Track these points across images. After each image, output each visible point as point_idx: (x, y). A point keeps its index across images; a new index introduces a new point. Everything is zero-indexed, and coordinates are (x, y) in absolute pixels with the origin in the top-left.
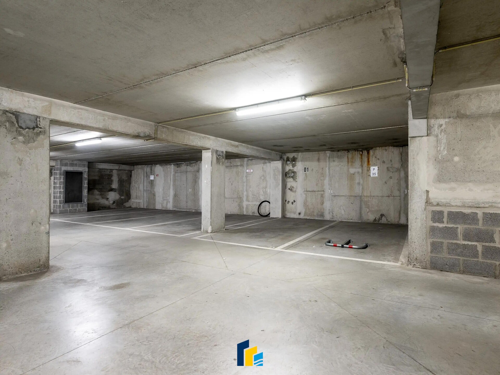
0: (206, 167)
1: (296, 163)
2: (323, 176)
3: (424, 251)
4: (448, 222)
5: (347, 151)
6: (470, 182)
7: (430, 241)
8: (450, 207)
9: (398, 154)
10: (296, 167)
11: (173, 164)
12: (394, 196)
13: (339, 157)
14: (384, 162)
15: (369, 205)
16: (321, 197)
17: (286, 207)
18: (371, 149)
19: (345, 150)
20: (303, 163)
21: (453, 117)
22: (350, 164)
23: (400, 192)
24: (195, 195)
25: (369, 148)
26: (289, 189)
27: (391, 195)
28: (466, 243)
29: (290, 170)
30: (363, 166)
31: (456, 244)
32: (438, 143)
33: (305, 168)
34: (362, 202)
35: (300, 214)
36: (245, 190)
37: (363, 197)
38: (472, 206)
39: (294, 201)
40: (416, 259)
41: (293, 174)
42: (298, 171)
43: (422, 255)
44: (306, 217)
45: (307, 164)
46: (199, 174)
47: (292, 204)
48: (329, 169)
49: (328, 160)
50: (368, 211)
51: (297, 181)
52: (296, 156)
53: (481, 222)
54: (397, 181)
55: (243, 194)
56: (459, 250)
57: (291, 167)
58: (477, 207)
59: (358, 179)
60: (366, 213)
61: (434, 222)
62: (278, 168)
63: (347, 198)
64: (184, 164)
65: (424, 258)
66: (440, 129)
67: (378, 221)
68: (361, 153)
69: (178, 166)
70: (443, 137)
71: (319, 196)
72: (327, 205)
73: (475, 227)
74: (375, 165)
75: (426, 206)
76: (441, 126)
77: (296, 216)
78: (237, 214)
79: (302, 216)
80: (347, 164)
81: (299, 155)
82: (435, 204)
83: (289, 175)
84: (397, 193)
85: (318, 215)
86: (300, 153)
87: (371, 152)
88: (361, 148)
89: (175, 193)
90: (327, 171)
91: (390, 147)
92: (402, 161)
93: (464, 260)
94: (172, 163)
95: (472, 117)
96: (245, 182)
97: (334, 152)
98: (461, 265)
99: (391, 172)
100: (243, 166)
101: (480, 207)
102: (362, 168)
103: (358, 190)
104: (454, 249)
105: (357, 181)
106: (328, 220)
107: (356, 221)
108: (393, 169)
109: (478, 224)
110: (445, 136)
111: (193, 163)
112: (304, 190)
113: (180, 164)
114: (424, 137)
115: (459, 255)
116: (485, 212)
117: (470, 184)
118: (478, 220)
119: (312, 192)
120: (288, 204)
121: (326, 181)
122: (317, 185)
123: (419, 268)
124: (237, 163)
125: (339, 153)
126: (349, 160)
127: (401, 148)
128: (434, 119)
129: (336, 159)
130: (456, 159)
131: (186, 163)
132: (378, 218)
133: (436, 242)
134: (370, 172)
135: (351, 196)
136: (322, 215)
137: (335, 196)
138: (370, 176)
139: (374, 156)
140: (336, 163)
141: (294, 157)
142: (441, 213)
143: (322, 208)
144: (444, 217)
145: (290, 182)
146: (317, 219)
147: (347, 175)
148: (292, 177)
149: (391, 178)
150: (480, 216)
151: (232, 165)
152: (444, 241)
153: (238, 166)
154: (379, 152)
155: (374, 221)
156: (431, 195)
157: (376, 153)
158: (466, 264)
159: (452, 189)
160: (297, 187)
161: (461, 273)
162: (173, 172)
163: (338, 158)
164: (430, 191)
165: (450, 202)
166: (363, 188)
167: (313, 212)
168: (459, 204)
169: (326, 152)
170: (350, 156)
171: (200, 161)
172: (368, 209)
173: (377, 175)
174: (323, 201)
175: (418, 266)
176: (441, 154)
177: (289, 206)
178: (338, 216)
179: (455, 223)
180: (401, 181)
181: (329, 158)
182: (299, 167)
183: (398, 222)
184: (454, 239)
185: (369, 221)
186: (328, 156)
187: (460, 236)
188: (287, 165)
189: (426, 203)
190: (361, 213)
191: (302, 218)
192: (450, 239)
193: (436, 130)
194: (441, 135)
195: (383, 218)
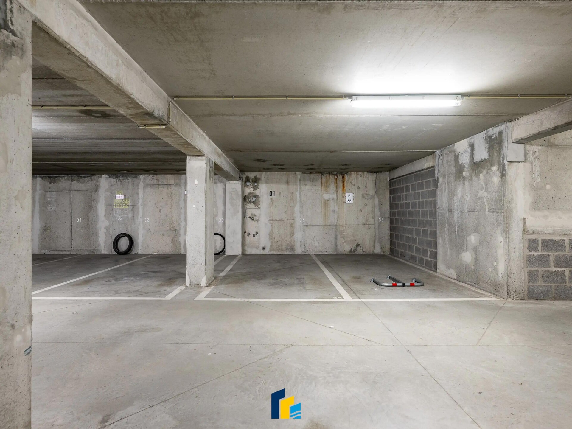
0: (196, 182)
1: (259, 185)
2: (293, 202)
3: (522, 281)
4: (542, 250)
5: (321, 174)
6: (559, 209)
7: (527, 270)
8: (543, 235)
9: (373, 180)
10: (259, 189)
11: (40, 177)
12: (369, 225)
13: (312, 180)
14: (359, 188)
15: (344, 234)
16: (291, 226)
17: (245, 241)
18: (346, 174)
19: (319, 173)
20: (268, 184)
21: (545, 145)
22: (323, 188)
23: (374, 220)
24: (89, 228)
25: (344, 172)
26: (249, 217)
27: (366, 223)
28: (557, 269)
29: (250, 193)
30: (338, 192)
31: (549, 271)
32: (533, 170)
33: (270, 191)
34: (337, 232)
35: (264, 248)
36: (182, 219)
37: (338, 226)
38: (561, 233)
39: (257, 233)
40: (515, 290)
41: (255, 198)
42: (261, 195)
43: (520, 286)
44: (272, 252)
45: (273, 187)
46: (98, 195)
47: (254, 237)
48: (300, 193)
49: (298, 183)
50: (343, 241)
51: (260, 208)
52: (258, 176)
53: (567, 248)
54: (372, 209)
55: (179, 224)
56: (551, 277)
57: (252, 189)
58: (565, 234)
59: (332, 206)
60: (342, 243)
61: (530, 251)
62: (236, 191)
63: (321, 227)
64: (66, 177)
65: (522, 288)
66: (534, 156)
67: (354, 253)
68: (336, 177)
69: (52, 180)
70: (536, 164)
71: (289, 226)
72: (298, 236)
73: (563, 253)
74: (350, 191)
75: (523, 234)
76: (535, 153)
77: (259, 252)
78: (169, 254)
79: (267, 252)
80: (320, 189)
81: (264, 175)
82: (531, 232)
83: (249, 200)
84: (371, 222)
85: (287, 249)
86: (264, 172)
87: (346, 177)
88: (336, 172)
89: (44, 224)
90: (298, 196)
91: (365, 173)
92: (376, 188)
93: (555, 286)
94: (38, 176)
95: (560, 148)
96: (183, 208)
97: (306, 174)
98: (553, 291)
99: (366, 199)
100: (180, 186)
101: (566, 234)
102: (336, 194)
103: (333, 219)
104: (547, 276)
105: (332, 209)
106: (300, 254)
107: (332, 253)
108: (368, 196)
109: (565, 251)
110: (539, 163)
111: (84, 177)
112: (269, 219)
113: (56, 177)
114: (520, 163)
115: (551, 282)
116: (571, 238)
117: (559, 212)
118: (565, 247)
119: (280, 221)
120: (248, 236)
121: (297, 208)
122: (285, 212)
123: (518, 300)
124: (169, 181)
125: (312, 176)
126: (323, 184)
127: (375, 174)
128: (529, 145)
129: (309, 183)
130: (548, 187)
131: (70, 176)
132: (354, 248)
133: (532, 271)
134: (345, 198)
135: (325, 225)
136: (292, 249)
137: (308, 225)
138: (346, 203)
139: (349, 182)
140: (308, 187)
141: (255, 177)
142: (536, 241)
143: (292, 240)
144: (538, 245)
145: (251, 208)
146: (286, 253)
147: (321, 201)
148: (254, 202)
149: (366, 205)
150: (567, 243)
151: (160, 183)
152: (539, 269)
153: (170, 185)
154: (354, 178)
155: (349, 252)
156: (528, 223)
157: (351, 179)
158: (557, 290)
159: (546, 217)
160: (260, 215)
161: (553, 300)
162: (40, 190)
163: (311, 182)
164: (527, 219)
165: (543, 229)
166: (338, 216)
167: (281, 245)
168: (551, 232)
169: (297, 173)
170: (324, 179)
171: (99, 175)
172: (343, 239)
173: (352, 202)
174: (293, 232)
175: (517, 298)
176: (535, 182)
177: (249, 240)
178: (311, 248)
179: (547, 250)
180: (375, 209)
181: (300, 180)
182: (263, 190)
183: (373, 251)
184: (547, 267)
185: (344, 253)
186: (299, 179)
187: (552, 263)
188: (247, 186)
189: (523, 231)
190: (336, 243)
191: (267, 254)
192: (544, 267)
193: (531, 157)
194: (535, 161)
195: (359, 248)
